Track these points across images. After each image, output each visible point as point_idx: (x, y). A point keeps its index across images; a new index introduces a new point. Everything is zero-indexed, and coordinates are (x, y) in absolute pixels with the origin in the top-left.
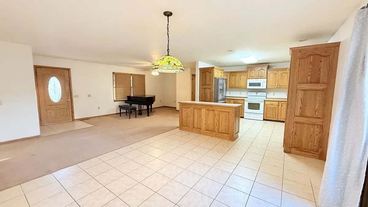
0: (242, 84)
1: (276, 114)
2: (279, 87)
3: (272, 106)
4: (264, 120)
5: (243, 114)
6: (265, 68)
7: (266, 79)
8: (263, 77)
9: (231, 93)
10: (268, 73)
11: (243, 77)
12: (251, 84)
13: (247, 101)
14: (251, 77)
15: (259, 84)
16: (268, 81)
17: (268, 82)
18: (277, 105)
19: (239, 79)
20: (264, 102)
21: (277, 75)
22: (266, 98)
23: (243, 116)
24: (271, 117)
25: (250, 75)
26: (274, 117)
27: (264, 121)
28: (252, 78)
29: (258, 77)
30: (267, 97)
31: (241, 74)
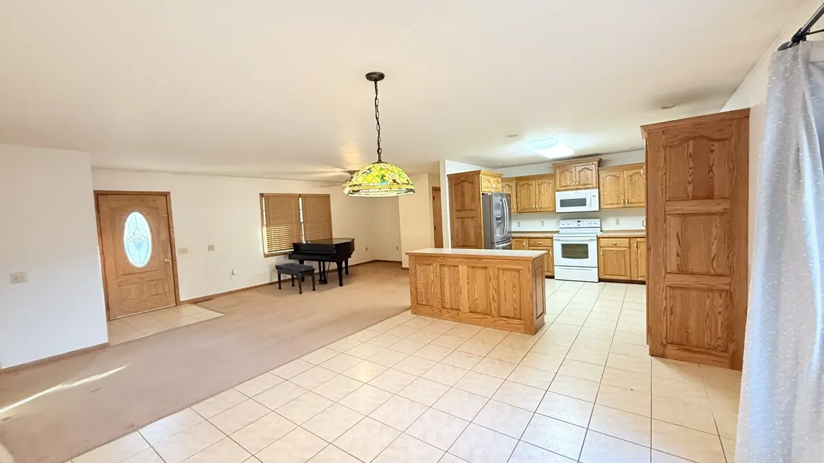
0: (545, 203)
1: (625, 266)
2: (627, 205)
3: (616, 249)
4: (600, 280)
5: (551, 270)
6: (594, 167)
7: (597, 190)
8: (591, 186)
9: (521, 223)
10: (601, 175)
11: (546, 188)
12: (564, 203)
13: (559, 240)
14: (564, 186)
15: (582, 202)
16: (601, 193)
17: (602, 197)
18: (628, 246)
19: (537, 192)
20: (596, 242)
21: (621, 180)
22: (601, 231)
23: (552, 274)
24: (617, 273)
25: (560, 183)
26: (623, 273)
27: (602, 284)
28: (566, 188)
29: (580, 187)
30: (603, 229)
31: (541, 181)
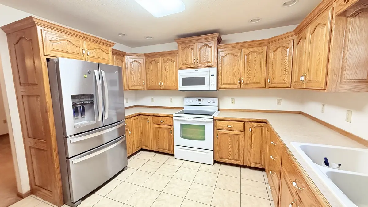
0: (170, 82)
1: (239, 151)
2: (242, 86)
3: (231, 132)
4: (215, 162)
5: (172, 148)
6: (213, 44)
7: (216, 68)
8: (210, 64)
9: (154, 99)
10: (220, 54)
11: (170, 66)
12: (186, 81)
13: (178, 120)
14: (186, 64)
15: (201, 81)
16: (220, 72)
17: (220, 76)
18: (242, 129)
19: (163, 70)
20: (212, 124)
21: (238, 59)
22: (219, 110)
23: (172, 153)
24: (231, 156)
25: (182, 61)
26: (236, 158)
28: (187, 66)
29: (200, 65)
30: (221, 108)
31: (166, 59)
